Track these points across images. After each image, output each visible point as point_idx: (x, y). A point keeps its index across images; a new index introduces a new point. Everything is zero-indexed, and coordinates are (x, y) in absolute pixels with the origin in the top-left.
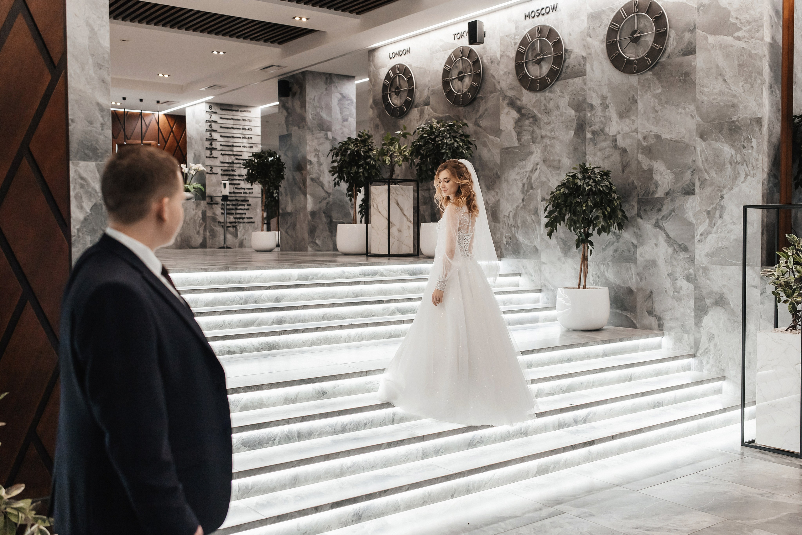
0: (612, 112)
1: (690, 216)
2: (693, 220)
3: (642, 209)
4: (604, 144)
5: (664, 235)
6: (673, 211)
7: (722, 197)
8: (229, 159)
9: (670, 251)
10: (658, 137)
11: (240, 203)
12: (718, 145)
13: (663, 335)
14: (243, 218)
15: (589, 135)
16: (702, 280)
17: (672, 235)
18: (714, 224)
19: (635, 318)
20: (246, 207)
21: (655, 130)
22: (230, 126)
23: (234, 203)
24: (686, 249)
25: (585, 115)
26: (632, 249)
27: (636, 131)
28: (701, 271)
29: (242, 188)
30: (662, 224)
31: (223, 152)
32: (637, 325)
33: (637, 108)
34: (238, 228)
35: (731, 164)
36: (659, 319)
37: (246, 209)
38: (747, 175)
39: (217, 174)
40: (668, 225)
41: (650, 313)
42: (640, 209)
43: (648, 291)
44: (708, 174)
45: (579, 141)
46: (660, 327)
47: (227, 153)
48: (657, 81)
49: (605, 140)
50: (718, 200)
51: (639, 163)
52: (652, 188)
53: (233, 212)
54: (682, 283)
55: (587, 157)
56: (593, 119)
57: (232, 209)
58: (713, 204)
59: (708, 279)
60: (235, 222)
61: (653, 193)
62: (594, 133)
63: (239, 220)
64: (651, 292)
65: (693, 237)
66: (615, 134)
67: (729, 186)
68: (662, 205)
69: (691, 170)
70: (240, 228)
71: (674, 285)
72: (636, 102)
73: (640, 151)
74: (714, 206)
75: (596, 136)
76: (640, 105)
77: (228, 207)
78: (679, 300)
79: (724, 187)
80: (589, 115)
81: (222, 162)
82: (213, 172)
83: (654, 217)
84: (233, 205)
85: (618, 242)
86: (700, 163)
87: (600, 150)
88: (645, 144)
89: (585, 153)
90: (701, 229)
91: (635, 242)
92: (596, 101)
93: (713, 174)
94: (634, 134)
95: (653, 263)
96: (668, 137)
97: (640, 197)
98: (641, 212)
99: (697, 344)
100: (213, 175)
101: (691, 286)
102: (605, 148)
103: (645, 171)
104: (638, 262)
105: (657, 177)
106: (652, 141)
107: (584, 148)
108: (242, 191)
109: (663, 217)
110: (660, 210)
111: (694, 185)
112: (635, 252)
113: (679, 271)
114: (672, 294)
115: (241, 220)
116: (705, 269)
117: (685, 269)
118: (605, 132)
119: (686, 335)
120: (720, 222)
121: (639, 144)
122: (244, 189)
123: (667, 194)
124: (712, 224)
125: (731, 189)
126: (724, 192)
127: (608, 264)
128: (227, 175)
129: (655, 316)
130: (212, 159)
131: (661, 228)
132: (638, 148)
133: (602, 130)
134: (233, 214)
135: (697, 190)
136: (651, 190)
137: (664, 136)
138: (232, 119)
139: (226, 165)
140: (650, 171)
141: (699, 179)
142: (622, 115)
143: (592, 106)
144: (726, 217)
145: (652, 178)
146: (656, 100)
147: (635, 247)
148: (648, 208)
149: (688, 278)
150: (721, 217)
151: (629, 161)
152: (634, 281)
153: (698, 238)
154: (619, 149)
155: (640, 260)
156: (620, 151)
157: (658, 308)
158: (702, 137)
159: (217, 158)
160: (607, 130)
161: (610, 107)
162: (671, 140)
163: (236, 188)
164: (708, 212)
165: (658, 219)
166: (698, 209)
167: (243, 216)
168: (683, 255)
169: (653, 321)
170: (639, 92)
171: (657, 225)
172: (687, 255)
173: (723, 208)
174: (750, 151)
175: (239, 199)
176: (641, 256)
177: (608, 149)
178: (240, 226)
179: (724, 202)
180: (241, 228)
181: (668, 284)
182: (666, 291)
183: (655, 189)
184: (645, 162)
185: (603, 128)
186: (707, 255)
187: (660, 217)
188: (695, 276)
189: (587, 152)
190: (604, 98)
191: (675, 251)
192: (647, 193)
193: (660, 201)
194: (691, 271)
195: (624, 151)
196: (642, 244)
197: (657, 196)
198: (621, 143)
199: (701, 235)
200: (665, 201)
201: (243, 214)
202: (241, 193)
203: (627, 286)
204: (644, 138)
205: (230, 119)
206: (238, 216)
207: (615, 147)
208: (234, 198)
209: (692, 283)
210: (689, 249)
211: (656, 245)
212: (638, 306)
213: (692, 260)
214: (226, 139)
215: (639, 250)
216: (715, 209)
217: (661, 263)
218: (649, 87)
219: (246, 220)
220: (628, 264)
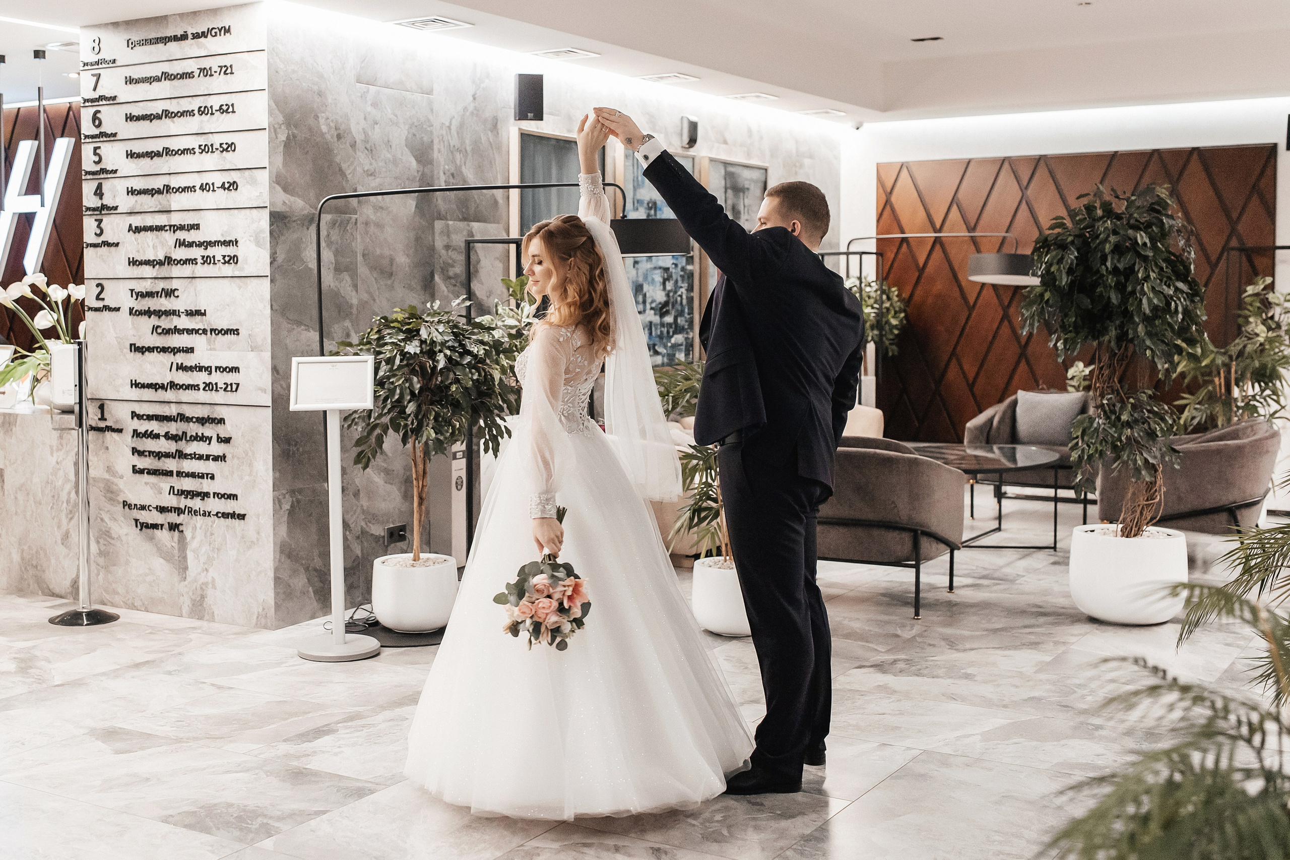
8: (154, 247)
11: (194, 429)
14: (204, 495)
20: (216, 449)
22: (157, 108)
23: (174, 428)
29: (200, 369)
31: (137, 221)
34: (188, 534)
37: (216, 458)
39: (117, 309)
47: (150, 220)
53: (171, 464)
57: (167, 455)
60: (179, 511)
63: (190, 503)
70: (193, 538)
77: (150, 445)
81: (133, 262)
82: (106, 303)
84: (168, 436)
100: (106, 314)
108: (200, 378)
115: (196, 503)
122: (208, 370)
128: (148, 313)
130: (104, 249)
134: (169, 473)
138: (167, 76)
139: (147, 271)
159: (117, 245)
163: (181, 368)
167: (205, 486)
175: (189, 411)
178: (195, 528)
180: (199, 534)
201: (201, 476)
202: (195, 387)
205: (158, 79)
206: (188, 484)
208: (173, 410)
214: (146, 165)
219: (214, 505)
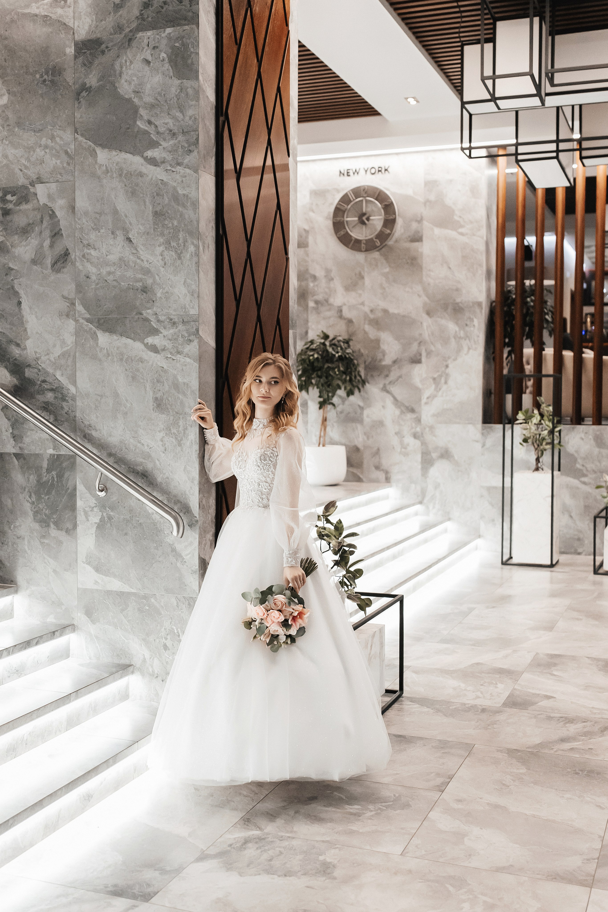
0: (338, 285)
1: (417, 381)
2: (420, 385)
3: (369, 375)
4: (328, 314)
5: (392, 399)
6: (400, 377)
7: (447, 366)
9: (397, 412)
10: (385, 311)
12: (443, 322)
13: (391, 487)
15: (311, 304)
16: (428, 437)
17: (399, 398)
18: (440, 389)
19: (362, 473)
21: (383, 304)
24: (413, 411)
25: (307, 286)
26: (359, 411)
27: (363, 304)
28: (427, 429)
30: (390, 388)
32: (364, 479)
33: (364, 284)
35: (455, 338)
36: (387, 472)
38: (469, 349)
40: (395, 390)
41: (377, 468)
42: (367, 375)
43: (375, 449)
44: (434, 346)
45: (301, 308)
46: (388, 480)
48: (384, 261)
49: (329, 310)
50: (443, 369)
51: (366, 333)
52: (379, 356)
54: (409, 440)
55: (310, 324)
56: (316, 289)
58: (438, 371)
59: (435, 436)
61: (380, 360)
62: (317, 302)
64: (378, 449)
65: (420, 400)
66: (340, 305)
67: (453, 357)
68: (390, 371)
69: (418, 342)
71: (401, 443)
72: (363, 278)
73: (367, 322)
74: (439, 373)
75: (320, 305)
76: (367, 281)
78: (406, 455)
79: (449, 358)
80: (311, 285)
83: (381, 382)
85: (343, 404)
86: (426, 336)
87: (324, 318)
88: (372, 316)
89: (307, 321)
90: (427, 394)
91: (361, 404)
92: (320, 273)
93: (439, 346)
94: (361, 307)
95: (380, 424)
96: (396, 312)
97: (367, 363)
98: (368, 377)
99: (423, 493)
101: (418, 443)
102: (330, 318)
103: (372, 341)
104: (365, 423)
105: (384, 347)
106: (379, 314)
107: (305, 316)
109: (390, 382)
110: (387, 376)
111: (421, 355)
112: (362, 414)
113: (406, 430)
114: (399, 450)
116: (431, 428)
117: (412, 428)
118: (329, 302)
119: (413, 486)
120: (444, 387)
121: (366, 316)
123: (395, 362)
124: (438, 389)
125: (455, 360)
126: (449, 362)
127: (333, 425)
129: (383, 470)
131: (388, 392)
132: (365, 319)
133: (327, 301)
135: (424, 359)
136: (378, 358)
137: (391, 311)
140: (378, 341)
141: (426, 350)
142: (348, 288)
143: (314, 278)
144: (450, 382)
145: (379, 347)
146: (384, 279)
147: (362, 408)
148: (375, 374)
149: (415, 436)
150: (446, 383)
151: (355, 331)
152: (361, 439)
153: (424, 400)
154: (345, 319)
155: (366, 420)
156: (345, 321)
157: (385, 463)
158: (428, 313)
160: (331, 300)
161: (335, 279)
162: (399, 314)
164: (434, 379)
165: (385, 384)
166: (424, 375)
168: (409, 416)
169: (381, 476)
170: (366, 269)
171: (385, 389)
172: (414, 416)
173: (447, 375)
174: (472, 329)
176: (368, 416)
177: (332, 319)
179: (448, 371)
181: (395, 441)
182: (394, 448)
183: (382, 357)
184: (372, 333)
185: (328, 299)
186: (434, 415)
187: (387, 382)
188: (422, 434)
189: (309, 320)
190: (328, 271)
191: (402, 412)
192: (374, 360)
193: (388, 368)
194: (418, 429)
195: (350, 322)
196: (369, 406)
197: (384, 363)
198: (346, 313)
199: (428, 398)
200: (393, 368)
203: (353, 444)
204: (372, 311)
207: (341, 317)
209: (420, 440)
210: (416, 411)
211: (383, 407)
212: (365, 462)
213: (418, 420)
215: (366, 412)
216: (440, 376)
217: (388, 422)
218: (377, 265)
220: (354, 424)
